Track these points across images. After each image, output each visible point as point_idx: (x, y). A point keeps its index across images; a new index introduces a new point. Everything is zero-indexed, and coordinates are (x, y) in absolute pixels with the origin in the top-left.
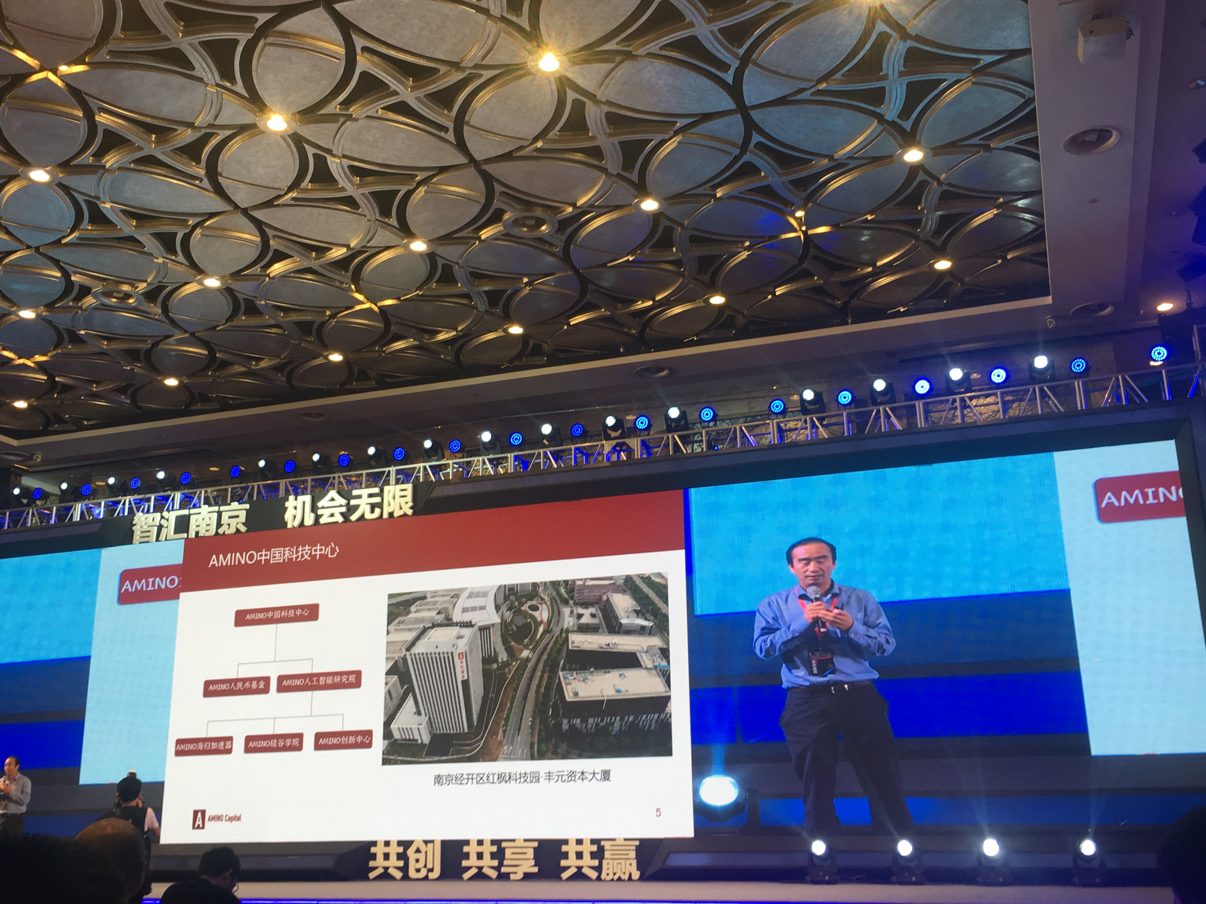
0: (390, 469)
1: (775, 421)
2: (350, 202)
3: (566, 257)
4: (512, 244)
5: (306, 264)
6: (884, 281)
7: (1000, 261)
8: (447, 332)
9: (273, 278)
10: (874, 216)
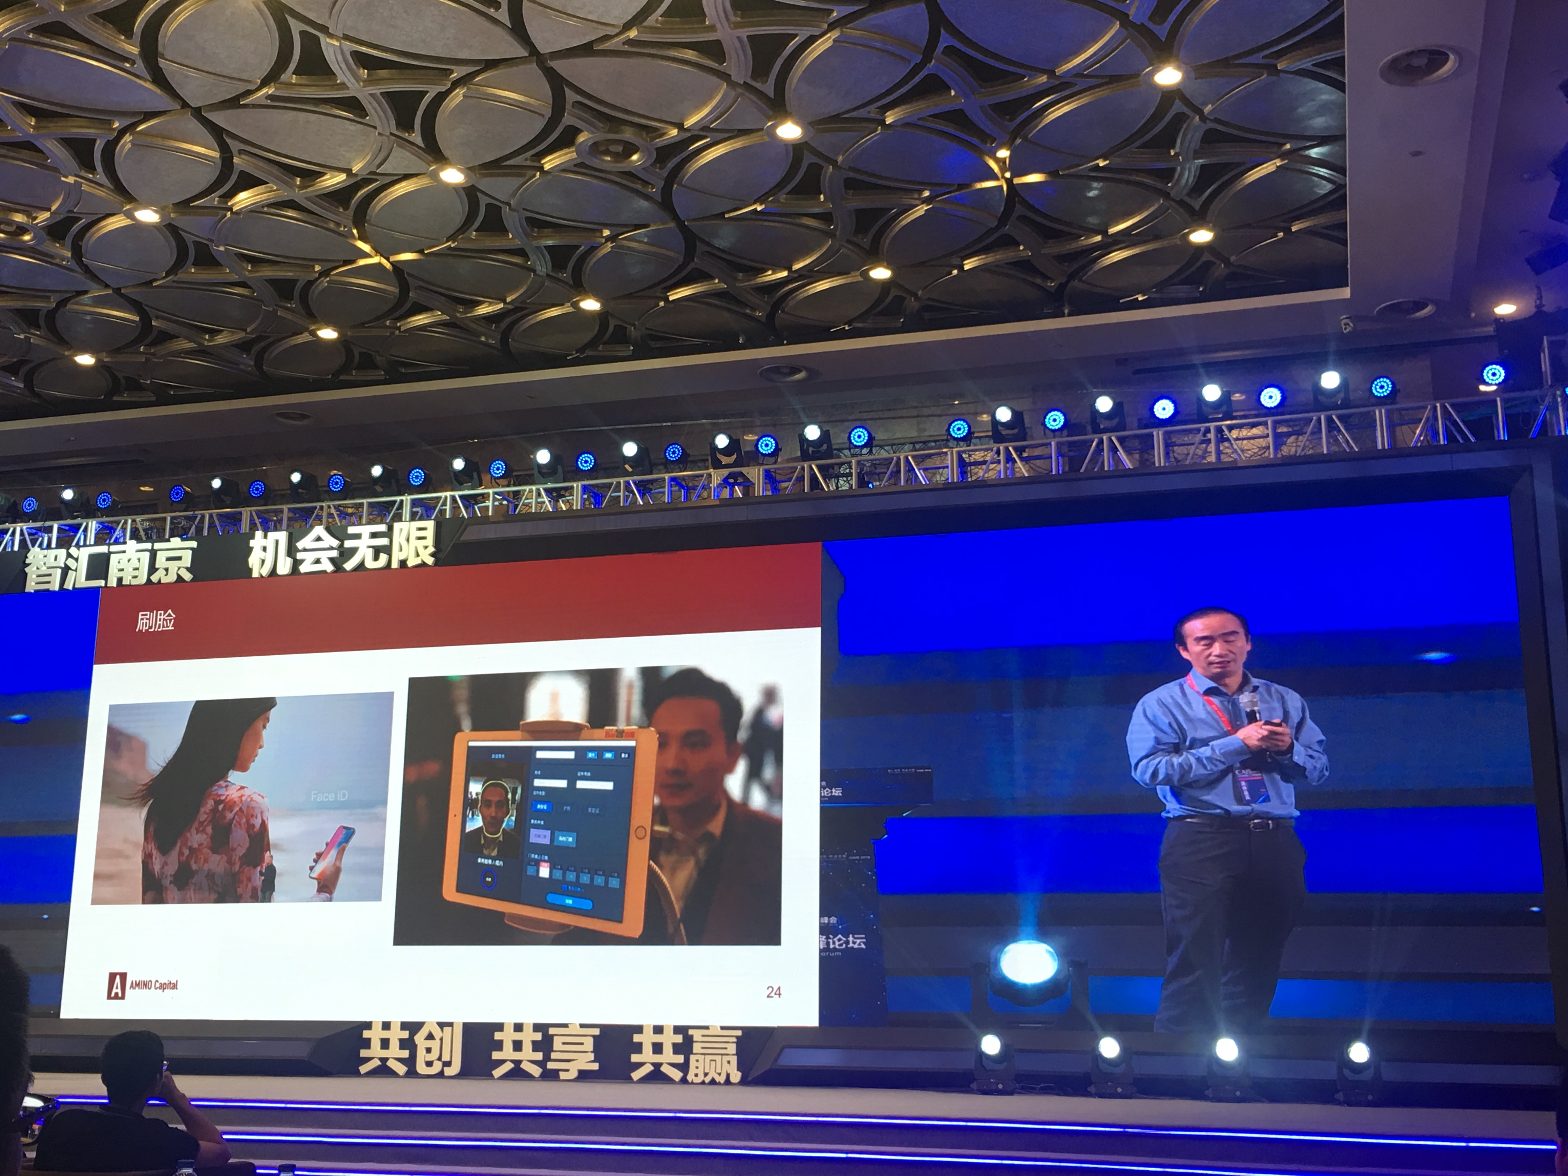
0: (403, 498)
1: (955, 450)
2: (353, 105)
3: (666, 203)
4: (587, 179)
5: (285, 194)
6: (1117, 256)
7: (1281, 234)
8: (490, 304)
9: (237, 213)
10: (1107, 162)
